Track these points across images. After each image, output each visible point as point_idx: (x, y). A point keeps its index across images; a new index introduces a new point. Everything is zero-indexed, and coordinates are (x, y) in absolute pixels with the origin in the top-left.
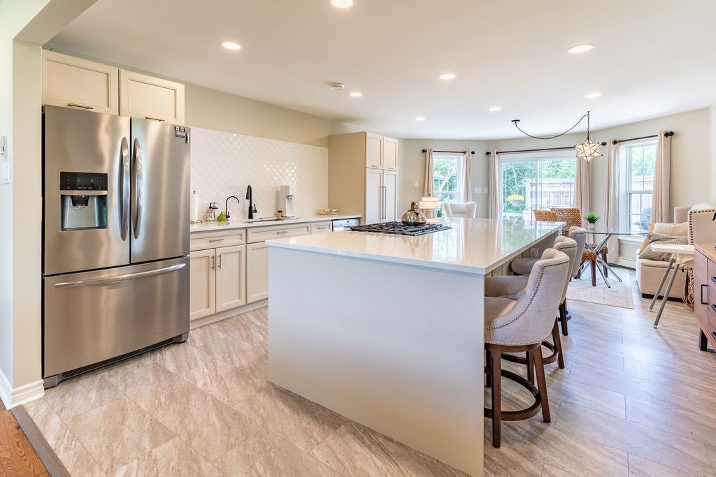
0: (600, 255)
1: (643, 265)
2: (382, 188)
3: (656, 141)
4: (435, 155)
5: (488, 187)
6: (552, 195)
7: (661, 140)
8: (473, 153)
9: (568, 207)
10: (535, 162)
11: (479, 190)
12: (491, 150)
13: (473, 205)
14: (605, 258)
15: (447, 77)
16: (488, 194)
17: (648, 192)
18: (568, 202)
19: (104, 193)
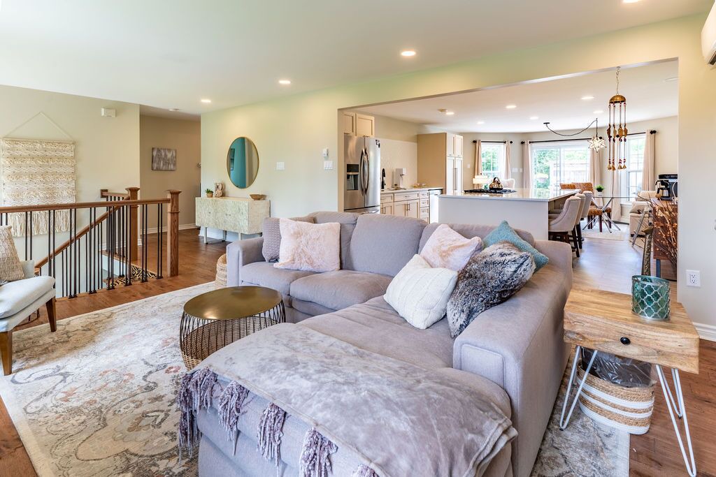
0: (606, 213)
1: (631, 216)
2: (455, 169)
3: (644, 136)
4: (482, 144)
5: (523, 168)
6: (572, 173)
7: (648, 136)
8: (511, 142)
9: (585, 182)
10: (559, 150)
11: (516, 170)
12: (525, 141)
13: (513, 181)
14: (609, 216)
15: (511, 107)
16: (523, 173)
17: (640, 171)
18: (585, 178)
19: (356, 173)
